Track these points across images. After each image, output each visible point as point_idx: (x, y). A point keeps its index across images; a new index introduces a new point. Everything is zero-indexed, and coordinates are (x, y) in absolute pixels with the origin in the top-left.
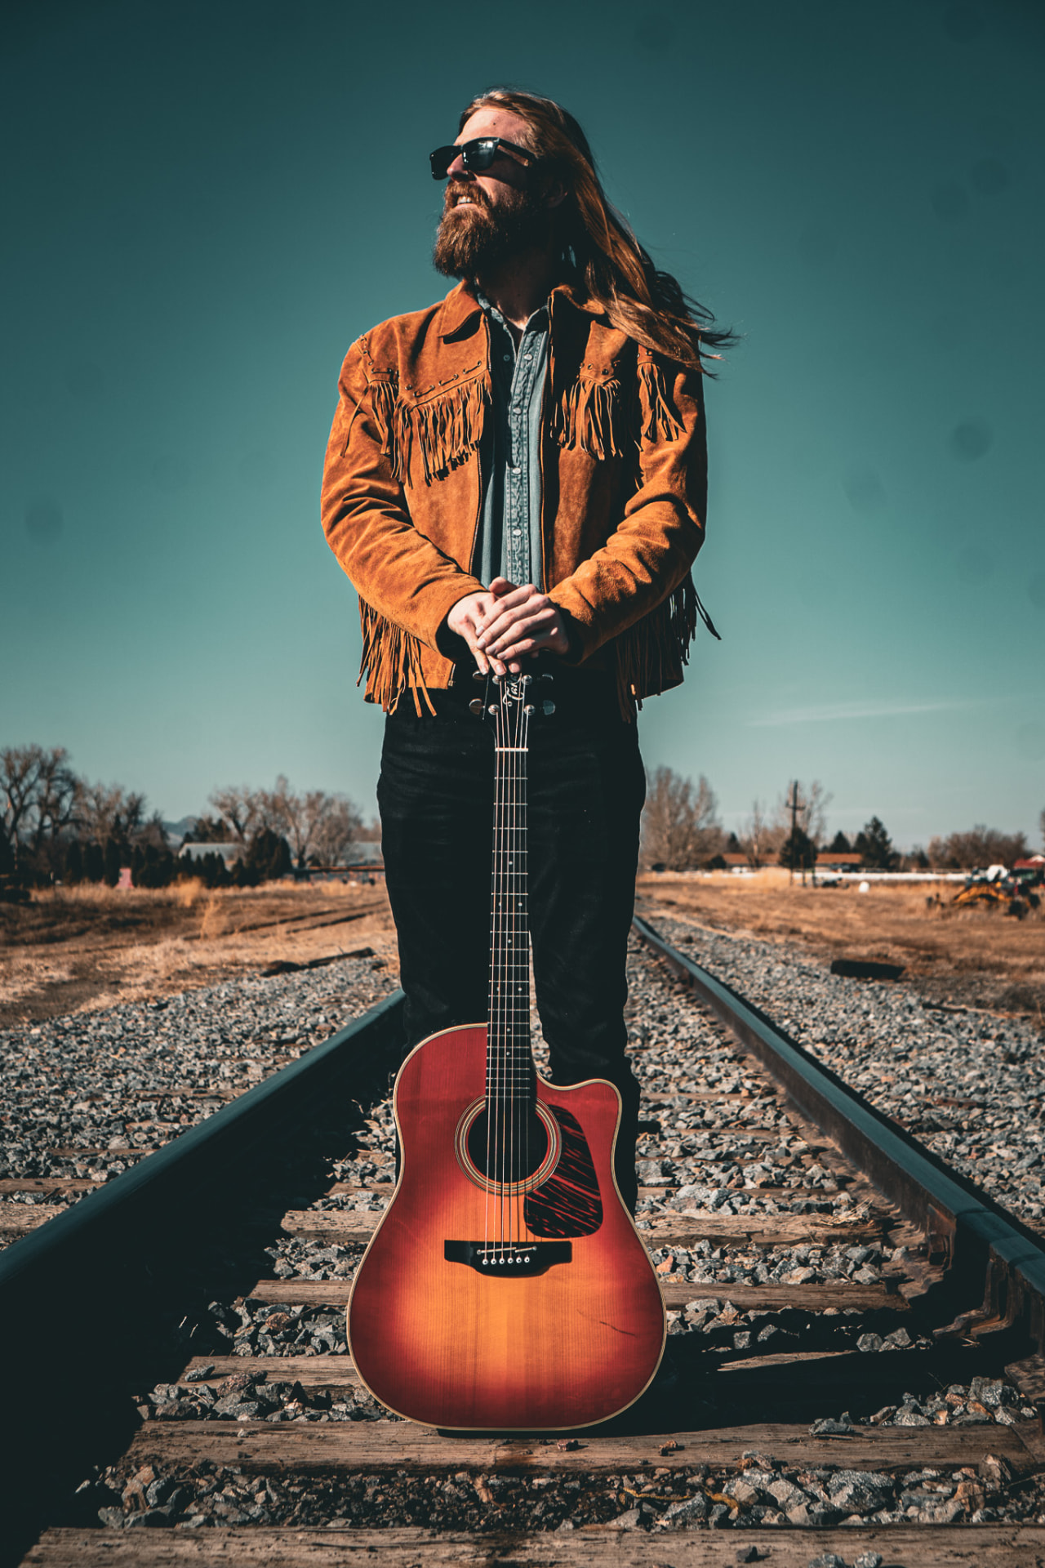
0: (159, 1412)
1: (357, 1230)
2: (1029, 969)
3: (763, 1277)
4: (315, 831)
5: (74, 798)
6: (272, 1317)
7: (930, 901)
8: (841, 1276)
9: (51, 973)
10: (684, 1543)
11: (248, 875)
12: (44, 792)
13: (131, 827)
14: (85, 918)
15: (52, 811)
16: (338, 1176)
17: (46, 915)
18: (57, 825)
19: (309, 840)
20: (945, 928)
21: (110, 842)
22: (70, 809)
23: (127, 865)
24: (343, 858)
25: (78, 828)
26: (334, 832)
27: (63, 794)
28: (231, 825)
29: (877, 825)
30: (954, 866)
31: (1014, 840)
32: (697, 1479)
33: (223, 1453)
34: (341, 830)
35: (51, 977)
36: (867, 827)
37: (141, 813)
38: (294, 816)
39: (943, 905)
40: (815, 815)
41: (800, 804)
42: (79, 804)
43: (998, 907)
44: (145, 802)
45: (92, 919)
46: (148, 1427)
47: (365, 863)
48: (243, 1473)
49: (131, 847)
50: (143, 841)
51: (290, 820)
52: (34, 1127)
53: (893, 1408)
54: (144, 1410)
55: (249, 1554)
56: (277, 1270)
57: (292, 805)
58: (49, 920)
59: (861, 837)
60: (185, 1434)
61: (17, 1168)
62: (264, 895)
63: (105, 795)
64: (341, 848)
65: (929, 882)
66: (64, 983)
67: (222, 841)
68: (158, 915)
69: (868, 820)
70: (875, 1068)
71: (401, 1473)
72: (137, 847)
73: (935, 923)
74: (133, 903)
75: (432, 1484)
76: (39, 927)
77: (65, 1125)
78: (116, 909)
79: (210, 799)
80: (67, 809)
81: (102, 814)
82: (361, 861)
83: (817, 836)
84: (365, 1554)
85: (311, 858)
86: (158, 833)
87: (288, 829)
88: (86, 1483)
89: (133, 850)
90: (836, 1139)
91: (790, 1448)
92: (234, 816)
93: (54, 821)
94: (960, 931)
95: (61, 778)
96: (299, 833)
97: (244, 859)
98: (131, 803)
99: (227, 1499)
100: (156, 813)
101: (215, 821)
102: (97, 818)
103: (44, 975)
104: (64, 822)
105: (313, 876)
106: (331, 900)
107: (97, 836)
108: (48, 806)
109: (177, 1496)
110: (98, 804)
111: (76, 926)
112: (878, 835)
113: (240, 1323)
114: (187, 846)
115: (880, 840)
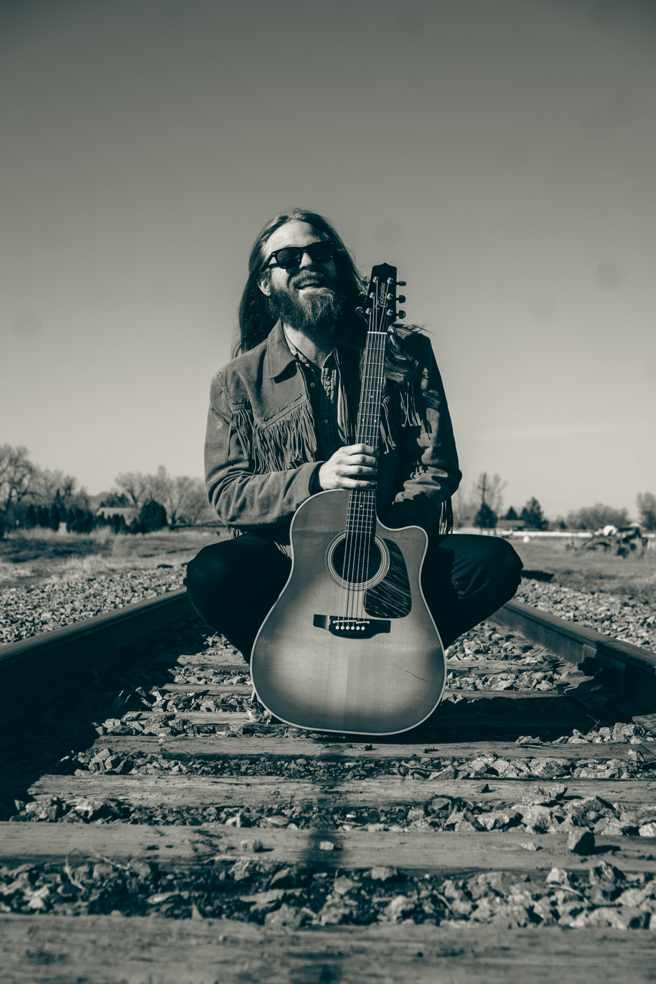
0: (109, 731)
1: (224, 664)
2: (632, 577)
3: (480, 686)
4: (182, 501)
5: (31, 478)
6: (176, 697)
7: (568, 547)
8: (528, 687)
9: (19, 571)
10: (442, 785)
11: (141, 527)
12: (12, 473)
13: (67, 497)
14: (38, 549)
15: (17, 486)
16: (210, 644)
17: (14, 546)
18: (20, 496)
19: (178, 507)
20: (578, 562)
21: (54, 506)
22: (28, 486)
23: (64, 521)
24: (199, 519)
25: (33, 497)
26: (194, 502)
27: (24, 476)
28: (129, 497)
29: (534, 502)
30: (583, 528)
31: (620, 513)
32: (447, 762)
33: (150, 749)
34: (198, 501)
35: (19, 574)
36: (528, 503)
37: (73, 489)
38: (169, 492)
39: (576, 549)
40: (496, 495)
41: (487, 487)
42: (34, 482)
43: (610, 550)
44: (76, 482)
45: (43, 549)
46: (103, 738)
47: (214, 522)
48: (164, 758)
49: (66, 509)
50: (74, 506)
51: (167, 494)
52: (17, 621)
53: (567, 737)
54: (100, 730)
55: (172, 786)
56: (176, 680)
57: (168, 485)
58: (16, 549)
59: (525, 511)
60: (125, 741)
61: (8, 637)
62: (151, 539)
63: (50, 477)
64: (199, 512)
65: (567, 538)
66: (27, 577)
67: (124, 506)
68: (84, 548)
69: (529, 499)
70: (541, 606)
71: (262, 759)
72: (70, 510)
73: (571, 560)
74: (68, 541)
75: (282, 765)
76: (9, 553)
77: (36, 621)
78: (58, 544)
79: (117, 480)
80: (27, 485)
81: (48, 489)
82: (211, 521)
83: (498, 508)
84: (245, 787)
85: (180, 518)
86: (84, 502)
87: (165, 500)
88: (67, 757)
89: (67, 512)
90: (521, 630)
91: (504, 751)
92: (131, 492)
93: (18, 493)
94: (586, 564)
95: (23, 466)
96: (172, 503)
97: (137, 518)
98: (67, 483)
99: (155, 767)
100: (82, 488)
101: (119, 495)
102: (45, 491)
103: (15, 572)
104: (24, 494)
105: (180, 529)
106: (192, 542)
107: (45, 502)
108: (14, 483)
109: (124, 764)
110: (46, 483)
111: (32, 553)
112: (535, 508)
113: (156, 700)
114: (102, 509)
115: (536, 511)
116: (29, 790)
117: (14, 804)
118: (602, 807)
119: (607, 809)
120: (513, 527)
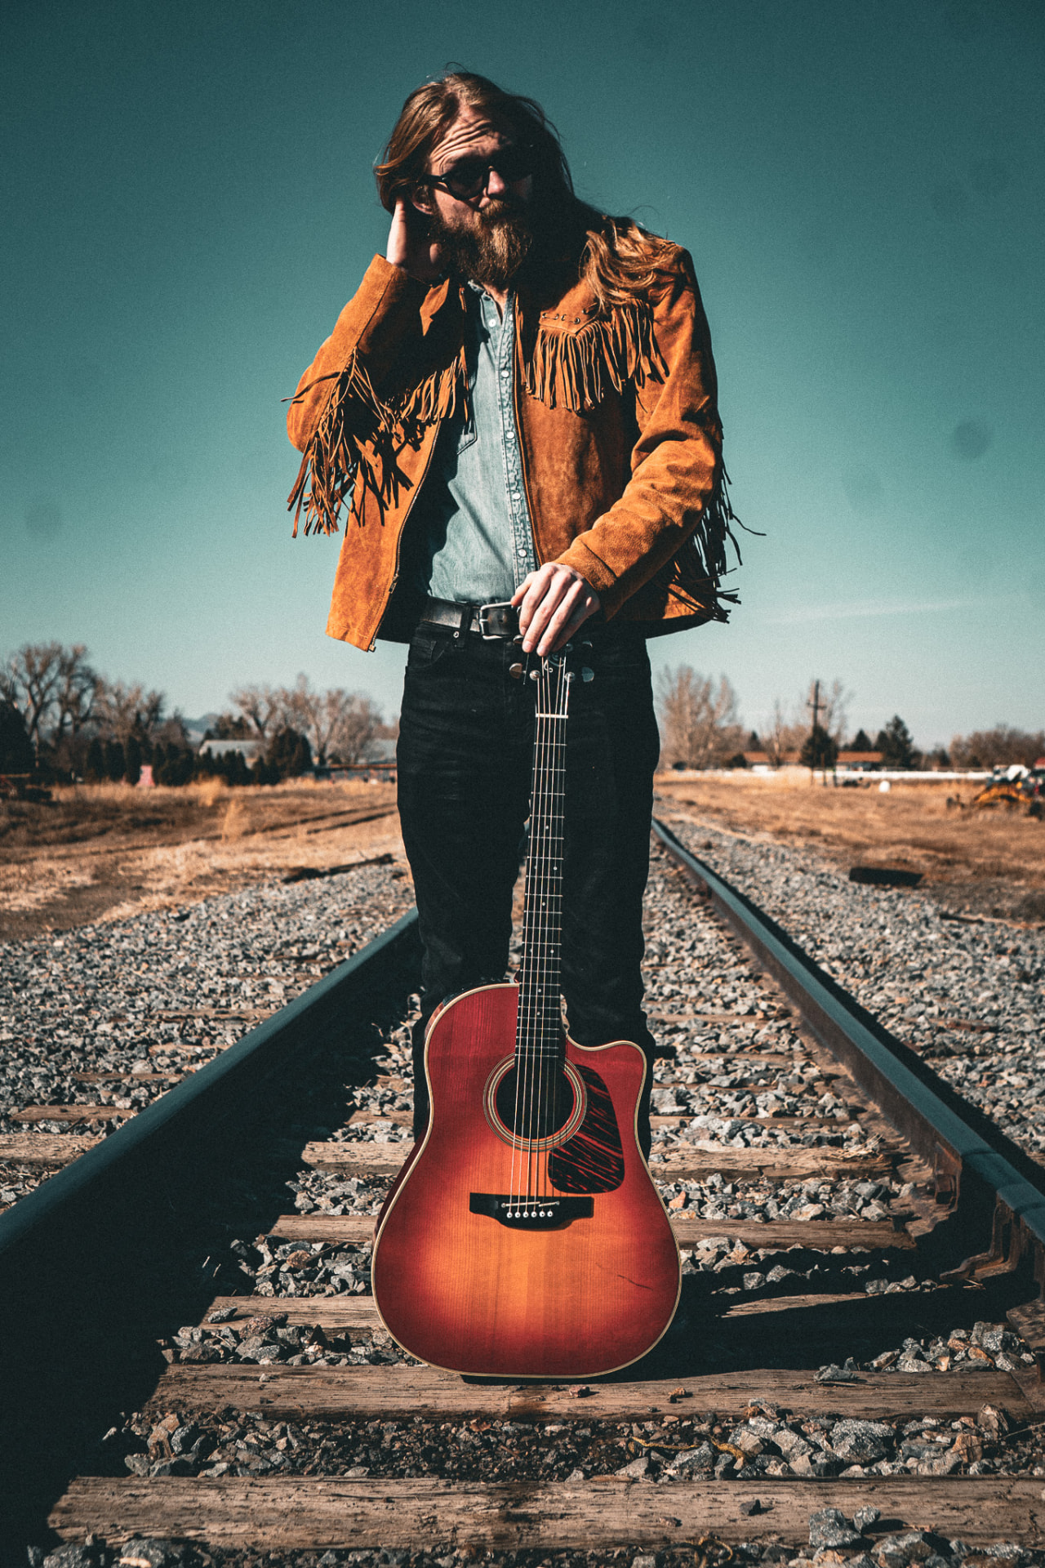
0: (183, 1355)
1: (375, 1162)
3: (773, 1214)
4: (336, 730)
5: (95, 695)
6: (293, 1255)
7: (950, 801)
8: (850, 1212)
9: (73, 878)
10: (690, 1494)
11: (268, 773)
12: (64, 688)
13: (152, 724)
14: (107, 818)
15: (73, 708)
16: (358, 1104)
17: (68, 814)
18: (77, 722)
19: (330, 738)
20: (965, 829)
21: (131, 739)
22: (91, 707)
23: (148, 762)
24: (363, 756)
25: (99, 725)
26: (355, 730)
27: (83, 691)
28: (252, 722)
29: (898, 723)
30: (975, 765)
31: (1035, 739)
32: (704, 1427)
33: (245, 1398)
34: (362, 728)
35: (74, 882)
36: (888, 725)
37: (162, 711)
38: (314, 713)
39: (963, 806)
40: (837, 713)
41: (821, 702)
42: (100, 701)
43: (1018, 808)
44: (165, 700)
45: (113, 818)
46: (173, 1371)
47: (386, 762)
48: (265, 1419)
49: (151, 744)
50: (163, 738)
51: (310, 717)
52: (58, 1050)
53: (896, 1352)
54: (168, 1354)
55: (270, 1505)
56: (298, 1204)
57: (312, 703)
58: (70, 819)
59: (882, 736)
60: (208, 1378)
61: (42, 1094)
62: (285, 794)
63: (125, 692)
64: (362, 746)
65: (949, 782)
66: (86, 888)
67: (242, 739)
68: (179, 814)
69: (890, 719)
70: (889, 988)
71: (417, 1419)
72: (158, 746)
73: (955, 824)
74: (153, 802)
75: (448, 1431)
76: (61, 827)
77: (88, 1048)
78: (137, 808)
79: (231, 697)
80: (88, 706)
81: (123, 712)
82: (382, 759)
83: (839, 734)
84: (382, 1505)
85: (331, 756)
86: (178, 731)
87: (309, 727)
88: (113, 1430)
89: (154, 748)
90: (849, 1066)
91: (795, 1396)
92: (254, 713)
93: (75, 718)
94: (979, 832)
95: (80, 675)
96: (320, 731)
97: (265, 757)
98: (151, 701)
99: (249, 1446)
100: (177, 710)
101: (236, 719)
102: (117, 715)
103: (66, 879)
104: (85, 719)
105: (333, 774)
106: (352, 799)
107: (118, 734)
108: (68, 703)
109: (201, 1443)
110: (119, 701)
111: (97, 826)
112: (899, 733)
113: (262, 1261)
114: (208, 743)
115: (901, 738)
116: (50, 1518)
117: (26, 1553)
118: (932, 1553)
119: (938, 1558)
120: (864, 763)
